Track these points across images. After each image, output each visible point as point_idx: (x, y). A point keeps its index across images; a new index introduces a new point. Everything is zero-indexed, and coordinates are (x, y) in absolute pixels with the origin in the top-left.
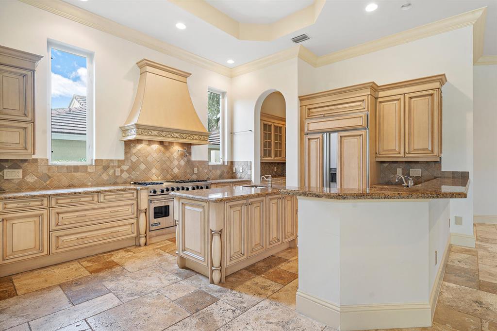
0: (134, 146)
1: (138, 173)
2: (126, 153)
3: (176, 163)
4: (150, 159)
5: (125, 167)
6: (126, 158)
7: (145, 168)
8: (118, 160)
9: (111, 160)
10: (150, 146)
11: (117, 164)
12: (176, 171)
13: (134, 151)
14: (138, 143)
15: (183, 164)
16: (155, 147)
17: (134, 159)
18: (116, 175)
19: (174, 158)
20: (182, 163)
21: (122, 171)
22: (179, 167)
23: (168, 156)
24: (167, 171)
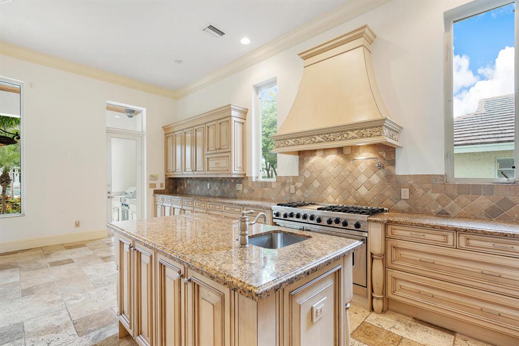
0: (308, 160)
1: (312, 192)
2: (300, 168)
3: (363, 179)
4: (324, 174)
5: (299, 185)
6: (300, 175)
7: (319, 186)
8: (293, 177)
9: (287, 177)
10: (325, 157)
11: (292, 181)
12: (363, 191)
13: (307, 165)
14: (311, 156)
15: (377, 182)
16: (333, 157)
17: (307, 175)
18: (291, 192)
19: (360, 171)
20: (376, 179)
21: (296, 189)
22: (369, 186)
23: (349, 169)
24: (348, 191)
